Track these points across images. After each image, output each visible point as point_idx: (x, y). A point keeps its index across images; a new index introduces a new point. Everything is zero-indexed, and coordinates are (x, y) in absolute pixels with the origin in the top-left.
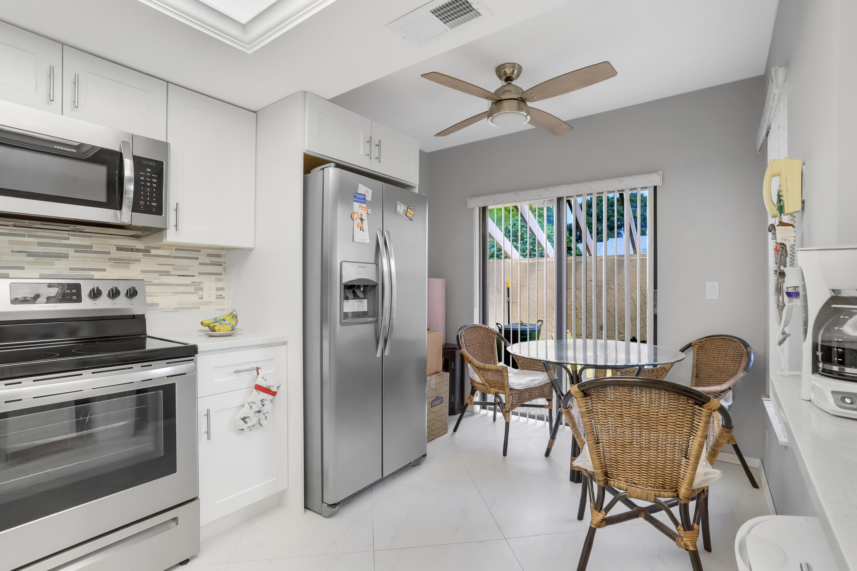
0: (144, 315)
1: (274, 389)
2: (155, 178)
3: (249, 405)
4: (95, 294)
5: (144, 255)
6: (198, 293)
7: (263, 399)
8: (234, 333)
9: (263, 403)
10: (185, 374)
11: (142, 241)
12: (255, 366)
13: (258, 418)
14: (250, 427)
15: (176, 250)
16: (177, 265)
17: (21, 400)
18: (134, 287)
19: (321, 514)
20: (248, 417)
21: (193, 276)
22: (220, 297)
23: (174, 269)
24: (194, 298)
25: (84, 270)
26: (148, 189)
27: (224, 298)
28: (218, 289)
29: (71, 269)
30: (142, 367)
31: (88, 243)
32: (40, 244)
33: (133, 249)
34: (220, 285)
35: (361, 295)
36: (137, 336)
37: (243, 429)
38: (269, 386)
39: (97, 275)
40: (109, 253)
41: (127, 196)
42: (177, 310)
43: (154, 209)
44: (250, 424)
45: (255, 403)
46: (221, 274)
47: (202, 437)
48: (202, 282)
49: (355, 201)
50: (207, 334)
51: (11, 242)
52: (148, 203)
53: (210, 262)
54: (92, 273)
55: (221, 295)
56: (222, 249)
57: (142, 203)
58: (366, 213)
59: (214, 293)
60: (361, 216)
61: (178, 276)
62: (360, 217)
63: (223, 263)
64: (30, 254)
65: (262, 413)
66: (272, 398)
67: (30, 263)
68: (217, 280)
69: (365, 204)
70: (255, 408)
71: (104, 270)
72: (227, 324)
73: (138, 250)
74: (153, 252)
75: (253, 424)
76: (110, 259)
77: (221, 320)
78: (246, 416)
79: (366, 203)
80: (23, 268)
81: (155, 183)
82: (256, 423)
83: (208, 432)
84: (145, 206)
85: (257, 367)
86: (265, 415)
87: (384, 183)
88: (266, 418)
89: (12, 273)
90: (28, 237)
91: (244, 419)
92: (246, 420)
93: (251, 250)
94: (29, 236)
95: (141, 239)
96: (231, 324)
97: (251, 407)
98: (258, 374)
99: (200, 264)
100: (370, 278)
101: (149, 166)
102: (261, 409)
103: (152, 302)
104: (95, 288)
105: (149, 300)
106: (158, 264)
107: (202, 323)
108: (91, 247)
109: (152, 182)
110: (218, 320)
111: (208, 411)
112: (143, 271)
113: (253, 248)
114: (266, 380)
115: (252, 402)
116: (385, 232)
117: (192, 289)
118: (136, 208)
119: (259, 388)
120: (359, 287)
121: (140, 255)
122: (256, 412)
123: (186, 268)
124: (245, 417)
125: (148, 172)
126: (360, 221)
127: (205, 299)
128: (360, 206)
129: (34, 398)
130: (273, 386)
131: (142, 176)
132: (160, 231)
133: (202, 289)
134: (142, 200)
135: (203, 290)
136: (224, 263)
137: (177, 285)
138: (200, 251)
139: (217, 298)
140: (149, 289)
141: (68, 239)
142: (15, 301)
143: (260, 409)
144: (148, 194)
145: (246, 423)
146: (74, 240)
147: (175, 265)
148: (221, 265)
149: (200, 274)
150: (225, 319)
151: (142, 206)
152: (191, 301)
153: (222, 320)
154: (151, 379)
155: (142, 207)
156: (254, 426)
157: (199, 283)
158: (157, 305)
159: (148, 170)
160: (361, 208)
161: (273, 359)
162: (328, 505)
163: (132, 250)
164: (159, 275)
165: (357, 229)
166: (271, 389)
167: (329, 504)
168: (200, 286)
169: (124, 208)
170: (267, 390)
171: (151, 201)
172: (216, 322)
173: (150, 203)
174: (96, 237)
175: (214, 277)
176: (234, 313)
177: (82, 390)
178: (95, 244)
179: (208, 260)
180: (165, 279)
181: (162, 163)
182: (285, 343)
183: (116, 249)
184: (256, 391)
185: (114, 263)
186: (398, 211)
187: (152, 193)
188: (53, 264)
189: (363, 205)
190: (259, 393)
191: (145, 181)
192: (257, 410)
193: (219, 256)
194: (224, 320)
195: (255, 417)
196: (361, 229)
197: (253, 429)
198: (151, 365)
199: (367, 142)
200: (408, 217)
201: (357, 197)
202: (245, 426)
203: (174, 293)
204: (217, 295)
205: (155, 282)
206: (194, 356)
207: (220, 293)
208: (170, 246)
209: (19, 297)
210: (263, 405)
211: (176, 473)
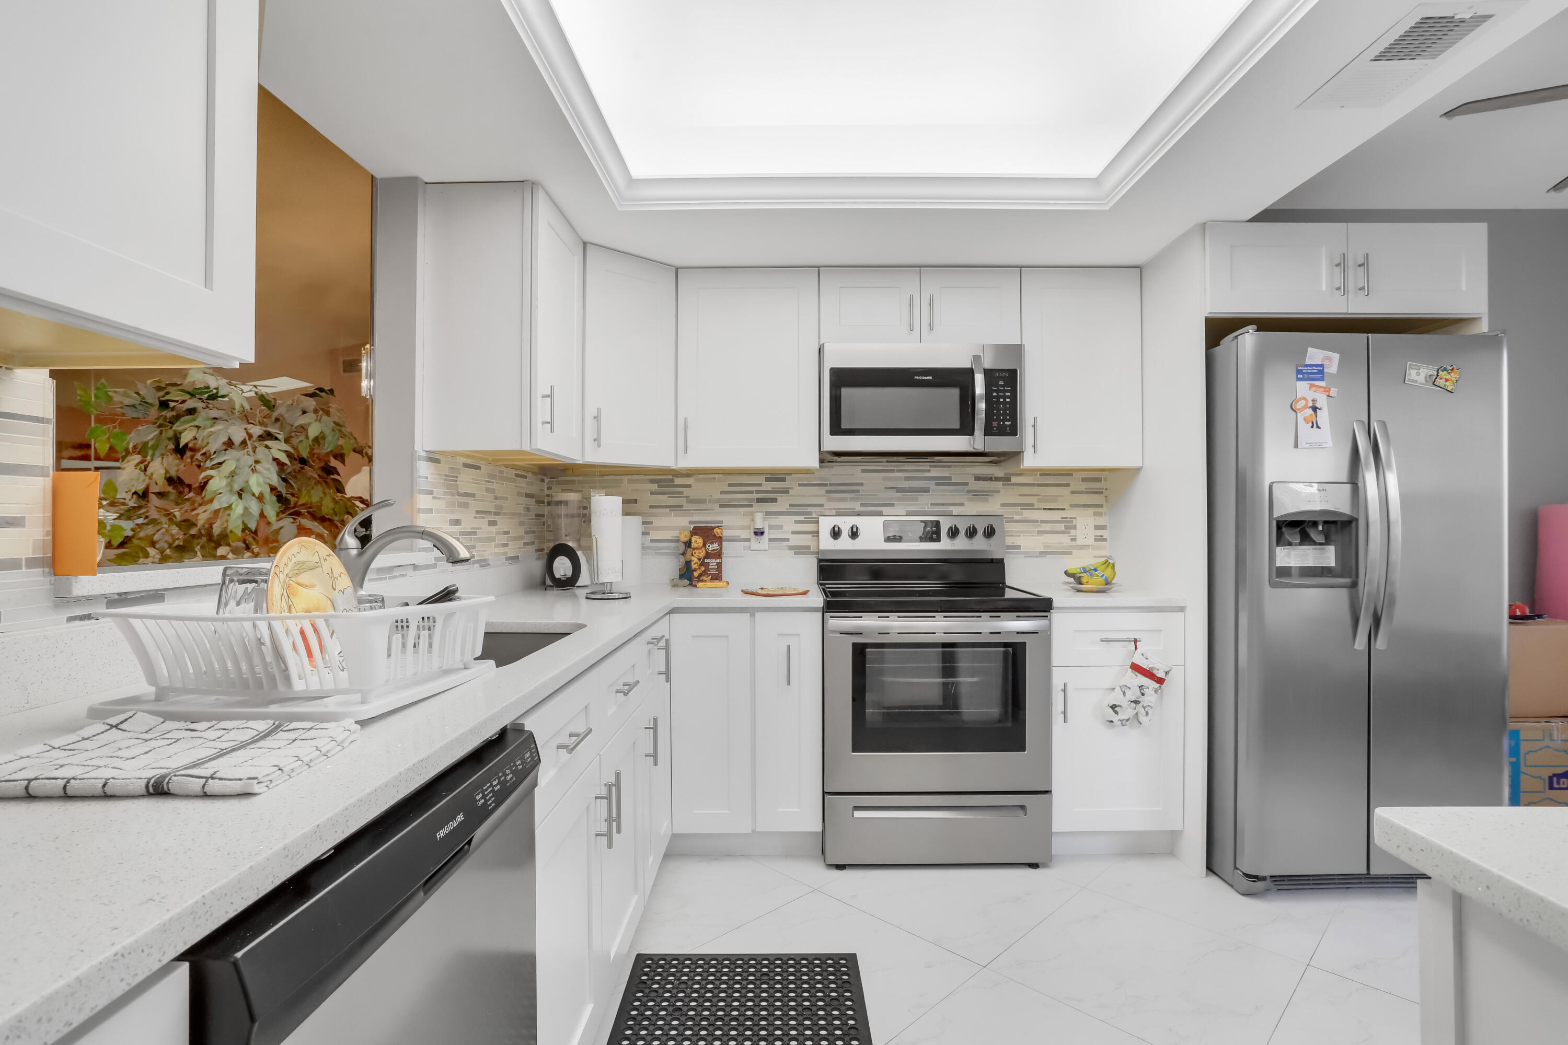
0: (1003, 559)
1: (1160, 674)
2: (1008, 391)
3: (1121, 690)
4: (953, 533)
5: (1003, 485)
6: (1069, 533)
7: (1142, 686)
8: (1109, 589)
9: (1142, 691)
10: (1037, 633)
11: (1001, 468)
12: (1132, 637)
13: (1136, 711)
14: (1123, 720)
15: (1041, 475)
16: (1043, 496)
17: (888, 633)
18: (992, 525)
19: (1232, 886)
20: (1119, 706)
21: (1062, 509)
22: (1100, 539)
23: (1039, 501)
24: (1065, 539)
25: (943, 505)
26: (1001, 406)
27: (1105, 540)
28: (1097, 527)
29: (932, 504)
30: (991, 617)
31: (946, 474)
32: (907, 479)
33: (991, 477)
34: (1101, 521)
35: (1320, 538)
36: (994, 585)
37: (1112, 722)
38: (1152, 668)
39: (956, 510)
40: (967, 484)
41: (979, 417)
42: (1042, 554)
43: (1008, 429)
44: (1122, 716)
45: (1130, 688)
46: (1101, 506)
47: (1057, 718)
48: (1075, 517)
49: (1298, 379)
50: (1072, 588)
51: (885, 479)
52: (1001, 423)
53: (1086, 489)
54: (951, 508)
55: (1102, 536)
56: (1103, 470)
57: (995, 424)
58: (1325, 396)
59: (1092, 533)
60: (1313, 403)
61: (1045, 509)
62: (1310, 404)
63: (1104, 490)
64: (899, 490)
65: (1141, 705)
66: (1157, 687)
67: (899, 499)
68: (1096, 514)
69: (1323, 381)
70: (1131, 695)
71: (962, 504)
72: (1098, 576)
73: (997, 479)
74: (1014, 480)
75: (1127, 718)
76: (969, 492)
77: (1092, 570)
78: (1117, 703)
79: (1325, 379)
80: (892, 505)
81: (1008, 397)
82: (1131, 717)
83: (1065, 713)
84: (999, 427)
85: (1134, 639)
86: (1146, 709)
87: (1370, 335)
88: (1147, 713)
89: (886, 510)
90: (897, 472)
91: (1113, 707)
92: (1117, 709)
93: (1136, 471)
94: (899, 471)
95: (1000, 464)
96: (1104, 576)
97: (1124, 693)
98: (1136, 648)
99: (1073, 492)
100: (1335, 508)
101: (1001, 378)
102: (1139, 699)
103: (1013, 543)
104: (953, 526)
105: (1009, 541)
106: (1020, 495)
107: (1066, 573)
108: (949, 478)
109: (1005, 397)
110: (1088, 569)
111: (1065, 685)
112: (1002, 505)
113: (1141, 467)
114: (1147, 659)
115: (1126, 686)
116: (1375, 425)
117: (1061, 527)
118: (988, 431)
119: (1136, 668)
120: (1315, 524)
121: (999, 484)
122: (1131, 702)
123: (1054, 499)
124: (1114, 705)
125: (1001, 386)
126: (1311, 411)
127: (1080, 541)
128: (1311, 386)
129: (898, 633)
130: (1158, 670)
131: (995, 391)
132: (1016, 455)
133: (1075, 527)
134: (995, 420)
135: (1076, 529)
136: (1106, 489)
137: (1043, 522)
138: (1072, 475)
139: (1096, 540)
140: (1009, 527)
141: (929, 471)
142: (888, 539)
143: (1137, 698)
144: (1001, 411)
145: (1116, 713)
146: (936, 472)
147: (1040, 496)
148: (1101, 493)
149: (1073, 506)
150: (1098, 569)
151: (995, 427)
152: (1060, 543)
153: (1094, 570)
154: (1000, 633)
155: (995, 429)
156: (1128, 720)
157: (1071, 518)
158: (1019, 547)
159: (1001, 383)
160: (1314, 389)
161: (1161, 631)
162: (1244, 874)
163: (991, 479)
164: (1021, 509)
165: (1304, 428)
166: (1154, 672)
167: (1245, 872)
168: (1072, 523)
169: (976, 432)
170: (1148, 674)
171: (1005, 420)
172: (1085, 572)
173: (1004, 423)
174: (954, 466)
175: (1091, 511)
176: (1110, 561)
177: (935, 633)
178: (953, 474)
179: (1083, 486)
180: (1028, 514)
181: (1015, 371)
182: (1182, 609)
183: (974, 479)
184: (1132, 672)
185: (973, 495)
186: (1409, 380)
187: (1005, 410)
188: (916, 499)
189: (1317, 383)
190: (1137, 676)
191: (998, 397)
192: (1133, 698)
193: (1098, 480)
194: (1095, 570)
195: (1131, 708)
196: (1315, 425)
197: (1126, 725)
198: (1000, 617)
199: (1337, 265)
200: (1441, 388)
201: (1304, 371)
202: (1115, 718)
203: (1039, 532)
204: (1095, 536)
205: (1017, 518)
206: (1049, 612)
207: (1100, 532)
208: (1032, 471)
209: (890, 535)
210: (1143, 694)
211: (1026, 752)
